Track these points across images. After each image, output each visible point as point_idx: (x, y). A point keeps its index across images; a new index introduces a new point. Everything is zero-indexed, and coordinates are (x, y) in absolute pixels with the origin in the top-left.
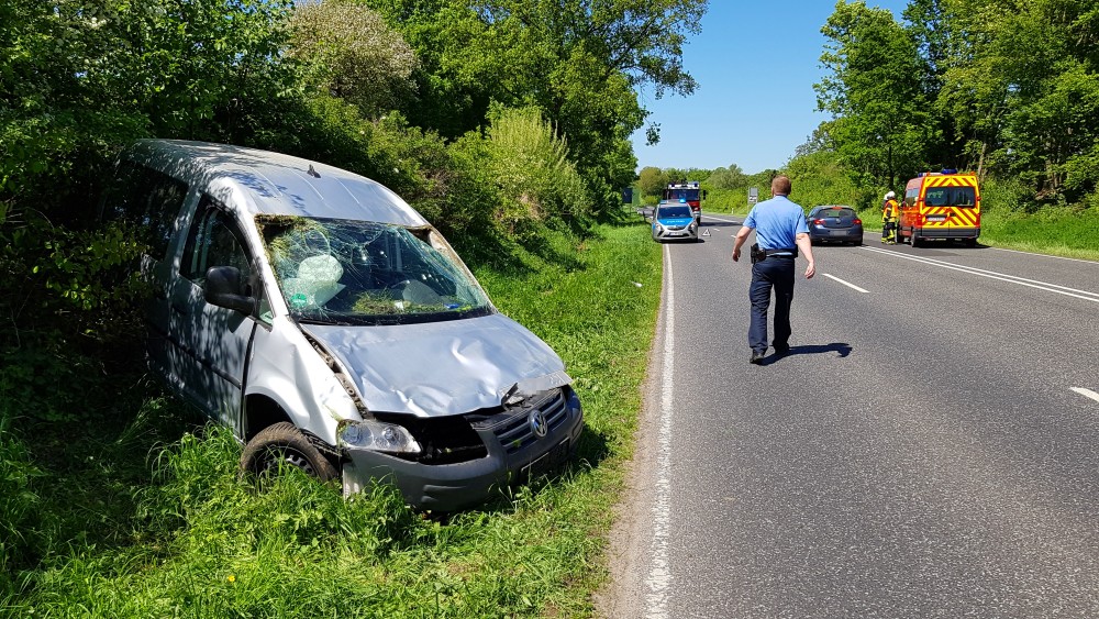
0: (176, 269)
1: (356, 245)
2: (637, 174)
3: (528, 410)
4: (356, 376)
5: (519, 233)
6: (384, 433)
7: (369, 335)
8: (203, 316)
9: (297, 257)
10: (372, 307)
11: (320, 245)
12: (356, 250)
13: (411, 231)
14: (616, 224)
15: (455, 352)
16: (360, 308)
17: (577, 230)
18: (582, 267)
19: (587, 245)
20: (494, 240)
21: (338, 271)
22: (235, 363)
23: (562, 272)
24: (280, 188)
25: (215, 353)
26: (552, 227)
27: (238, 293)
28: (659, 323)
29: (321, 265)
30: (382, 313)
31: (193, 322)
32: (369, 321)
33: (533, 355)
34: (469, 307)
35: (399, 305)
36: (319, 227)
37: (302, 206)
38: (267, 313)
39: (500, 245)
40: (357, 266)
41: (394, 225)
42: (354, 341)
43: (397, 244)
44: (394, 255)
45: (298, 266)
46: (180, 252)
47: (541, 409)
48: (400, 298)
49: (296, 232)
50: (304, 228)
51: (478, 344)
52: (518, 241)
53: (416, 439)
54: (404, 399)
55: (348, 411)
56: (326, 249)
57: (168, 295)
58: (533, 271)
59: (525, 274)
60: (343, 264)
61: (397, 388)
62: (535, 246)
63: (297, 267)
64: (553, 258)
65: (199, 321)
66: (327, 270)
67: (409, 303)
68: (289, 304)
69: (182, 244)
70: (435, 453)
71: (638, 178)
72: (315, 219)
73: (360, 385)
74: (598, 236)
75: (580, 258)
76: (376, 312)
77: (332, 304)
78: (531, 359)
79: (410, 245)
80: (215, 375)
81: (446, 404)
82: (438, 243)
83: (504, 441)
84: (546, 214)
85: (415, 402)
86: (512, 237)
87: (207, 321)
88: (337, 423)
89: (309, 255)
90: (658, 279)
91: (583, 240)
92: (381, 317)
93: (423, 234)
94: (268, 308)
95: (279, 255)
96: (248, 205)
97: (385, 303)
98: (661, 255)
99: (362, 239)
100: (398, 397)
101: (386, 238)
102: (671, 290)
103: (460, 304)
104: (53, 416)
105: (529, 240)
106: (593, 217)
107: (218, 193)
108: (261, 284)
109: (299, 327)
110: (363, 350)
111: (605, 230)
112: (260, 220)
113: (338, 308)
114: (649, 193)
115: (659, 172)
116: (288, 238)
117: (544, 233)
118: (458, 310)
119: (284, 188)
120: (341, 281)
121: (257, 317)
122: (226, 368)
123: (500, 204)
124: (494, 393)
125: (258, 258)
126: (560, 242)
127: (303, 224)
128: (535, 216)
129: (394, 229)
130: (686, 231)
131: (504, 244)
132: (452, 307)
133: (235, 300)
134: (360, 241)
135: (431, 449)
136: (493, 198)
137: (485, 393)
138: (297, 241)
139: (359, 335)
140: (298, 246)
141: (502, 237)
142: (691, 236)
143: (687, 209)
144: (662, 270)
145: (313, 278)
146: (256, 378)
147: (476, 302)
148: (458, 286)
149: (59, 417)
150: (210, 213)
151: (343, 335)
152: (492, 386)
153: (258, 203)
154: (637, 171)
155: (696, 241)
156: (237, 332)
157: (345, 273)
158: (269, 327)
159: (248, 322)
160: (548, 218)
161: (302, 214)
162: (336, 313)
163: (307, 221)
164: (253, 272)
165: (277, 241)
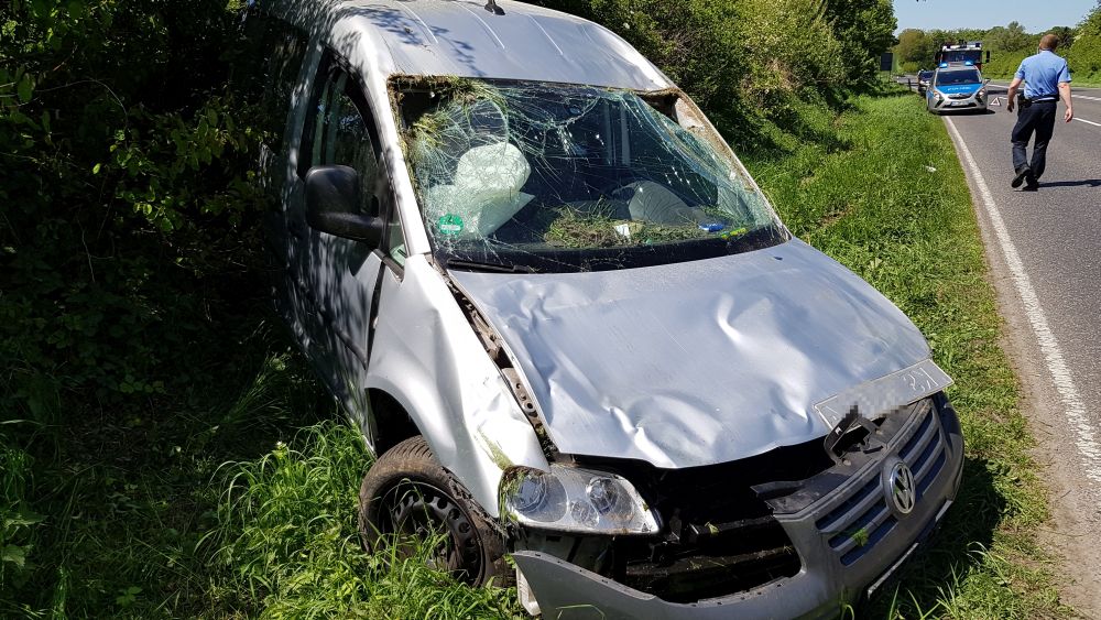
0: (292, 166)
1: (552, 123)
2: (897, 37)
3: (879, 457)
4: (537, 377)
5: (769, 106)
6: (589, 489)
7: (564, 293)
8: (321, 244)
9: (456, 147)
10: (576, 235)
11: (493, 125)
12: (553, 133)
13: (645, 98)
14: (874, 95)
15: (723, 323)
16: (557, 237)
17: (832, 102)
18: (846, 147)
19: (845, 119)
20: (740, 115)
21: (521, 170)
22: (359, 325)
23: (822, 152)
24: (437, 31)
25: (336, 305)
26: (804, 98)
27: (357, 212)
28: (982, 224)
29: (493, 161)
30: (592, 246)
31: (310, 252)
32: (567, 262)
33: (868, 325)
34: (743, 230)
35: (623, 229)
36: (492, 95)
37: (470, 60)
38: (401, 247)
39: (748, 122)
40: (553, 162)
41: (618, 87)
42: (540, 304)
43: (623, 119)
44: (619, 141)
45: (454, 163)
46: (297, 141)
47: (902, 454)
48: (625, 216)
49: (456, 105)
50: (468, 97)
51: (765, 305)
52: (769, 117)
53: (650, 505)
54: (627, 426)
55: (522, 449)
56: (501, 133)
57: (285, 208)
58: (787, 152)
59: (777, 157)
60: (529, 157)
61: (615, 403)
62: (788, 122)
63: (453, 165)
64: (809, 136)
65: (316, 250)
66: (503, 169)
67: (640, 226)
68: (432, 234)
69: (299, 128)
70: (686, 533)
71: (896, 42)
72: (488, 81)
73: (544, 396)
74: (856, 109)
75: (842, 136)
76: (581, 244)
77: (507, 231)
78: (868, 334)
79: (644, 122)
80: (338, 339)
81: (709, 438)
82: (690, 118)
83: (836, 540)
84: (798, 85)
85: (650, 436)
86: (761, 113)
87: (324, 253)
88: (500, 473)
89: (475, 144)
90: (954, 161)
91: (841, 112)
92: (590, 254)
93: (665, 103)
94: (400, 238)
95: (424, 143)
96: (380, 59)
97: (599, 226)
98: (944, 130)
99: (562, 113)
100: (617, 422)
101: (607, 111)
102: (978, 175)
103: (727, 222)
104: (130, 385)
105: (781, 114)
106: (849, 87)
107: (342, 43)
108: (391, 195)
109: (445, 275)
110: (556, 320)
111: (864, 101)
112: (396, 84)
113: (518, 239)
114: (908, 60)
115: (921, 35)
116: (442, 115)
117: (796, 106)
118: (724, 235)
119: (445, 31)
120: (526, 188)
121: (387, 254)
122: (349, 330)
123: (749, 71)
124: (802, 413)
125: (389, 150)
126: (816, 116)
127: (468, 89)
128: (787, 86)
129: (618, 96)
130: (972, 99)
131: (750, 119)
132: (712, 230)
133: (351, 223)
134: (560, 118)
135: (678, 523)
136: (743, 64)
137: (784, 411)
138: (456, 119)
139: (551, 292)
140: (456, 127)
141: (749, 112)
142: (978, 106)
143: (974, 72)
144: (953, 148)
145: (476, 184)
146: (379, 361)
147: (751, 218)
148: (721, 192)
149: (139, 386)
150: (335, 79)
151: (520, 292)
152: (796, 396)
153: (396, 56)
154: (896, 34)
155: (985, 111)
156: (358, 275)
157: (533, 176)
158: (400, 271)
159: (374, 260)
160: (801, 88)
161: (468, 73)
162: (514, 248)
163: (476, 85)
164: (381, 175)
165: (425, 121)
